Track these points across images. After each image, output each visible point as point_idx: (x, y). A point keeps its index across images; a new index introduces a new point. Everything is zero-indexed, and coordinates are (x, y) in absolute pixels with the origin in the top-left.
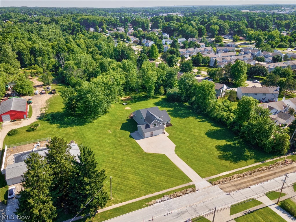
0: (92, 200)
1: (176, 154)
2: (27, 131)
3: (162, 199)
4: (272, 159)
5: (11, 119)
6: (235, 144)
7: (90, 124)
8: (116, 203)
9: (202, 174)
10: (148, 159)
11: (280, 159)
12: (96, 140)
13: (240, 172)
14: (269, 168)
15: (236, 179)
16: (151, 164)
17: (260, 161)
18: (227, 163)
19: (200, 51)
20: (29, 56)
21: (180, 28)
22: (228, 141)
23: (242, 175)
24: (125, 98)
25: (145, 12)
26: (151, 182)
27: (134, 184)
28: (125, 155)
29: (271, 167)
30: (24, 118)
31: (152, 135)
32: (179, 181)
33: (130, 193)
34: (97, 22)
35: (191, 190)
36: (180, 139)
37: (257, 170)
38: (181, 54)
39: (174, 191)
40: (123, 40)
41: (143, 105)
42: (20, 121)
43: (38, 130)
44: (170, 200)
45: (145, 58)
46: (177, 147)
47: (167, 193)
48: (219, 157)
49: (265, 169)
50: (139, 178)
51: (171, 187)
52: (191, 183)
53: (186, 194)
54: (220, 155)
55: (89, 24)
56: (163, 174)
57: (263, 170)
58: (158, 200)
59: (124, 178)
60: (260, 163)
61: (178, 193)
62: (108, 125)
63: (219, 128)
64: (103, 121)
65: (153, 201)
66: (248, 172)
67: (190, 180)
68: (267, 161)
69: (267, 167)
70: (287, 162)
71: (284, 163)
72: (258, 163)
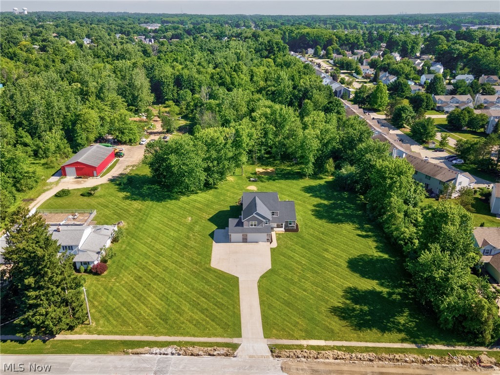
1: (259, 282)
2: (82, 195)
3: (163, 350)
4: (448, 345)
5: (77, 175)
6: (390, 294)
7: (173, 201)
8: (90, 332)
9: (269, 327)
10: (203, 278)
11: (468, 351)
12: (156, 229)
13: (349, 350)
14: (424, 363)
15: (332, 360)
16: (201, 287)
17: (414, 343)
18: (336, 324)
19: (485, 103)
20: (171, 87)
21: (471, 55)
22: (382, 285)
23: (348, 356)
24: (264, 170)
25: (437, 22)
26: (172, 318)
27: (145, 312)
28: (175, 262)
29: (431, 362)
30: (93, 176)
31: (245, 240)
32: (220, 330)
33: (124, 323)
34: (323, 40)
35: (223, 350)
36: (290, 258)
37: (391, 357)
38: (438, 105)
39: (193, 344)
40: (349, 71)
41: (283, 186)
42: (86, 180)
43: (97, 197)
44: (176, 356)
45: (337, 105)
46: (271, 272)
47: (179, 344)
48: (335, 311)
49: (413, 362)
50: (161, 305)
51: (194, 336)
52: (235, 341)
53: (210, 355)
54: (338, 307)
55: (308, 43)
56: (202, 311)
57: (406, 361)
58: (155, 350)
59: (140, 297)
60: (413, 346)
61: (196, 350)
62: (198, 208)
63: (386, 256)
64: (195, 201)
65: (147, 348)
66: (366, 355)
67: (239, 335)
68: (431, 347)
69: (421, 357)
70: (480, 361)
71: (473, 362)
72: (406, 345)
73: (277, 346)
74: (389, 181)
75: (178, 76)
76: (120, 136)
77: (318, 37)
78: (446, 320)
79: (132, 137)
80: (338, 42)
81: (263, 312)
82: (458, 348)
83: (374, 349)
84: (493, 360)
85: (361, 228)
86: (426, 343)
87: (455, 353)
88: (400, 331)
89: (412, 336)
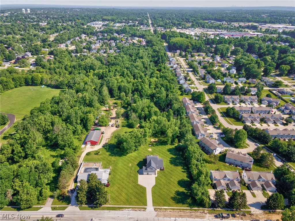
0: (98, 202)
1: (152, 189)
2: (95, 154)
3: (128, 209)
4: (198, 208)
5: (91, 144)
6: (187, 193)
7: (125, 156)
8: (110, 205)
9: (155, 203)
10: (137, 188)
11: (202, 209)
12: (121, 169)
13: (173, 209)
15: (169, 212)
16: (136, 191)
17: (190, 207)
18: (172, 202)
21: (248, 66)
22: (185, 190)
23: (173, 211)
24: (155, 140)
26: (129, 200)
27: (122, 199)
28: (128, 182)
29: (192, 212)
30: (96, 145)
31: (148, 174)
32: (142, 204)
33: (118, 202)
34: (184, 46)
35: (143, 210)
36: (161, 181)
37: (183, 211)
39: (135, 208)
41: (161, 149)
42: (94, 146)
43: (100, 155)
44: (132, 211)
46: (155, 186)
47: (132, 208)
48: (172, 198)
50: (126, 196)
51: (135, 206)
52: (146, 207)
53: (140, 211)
54: (173, 197)
56: (137, 198)
57: (187, 212)
58: (127, 209)
59: (120, 194)
60: (190, 208)
61: (136, 209)
62: (133, 160)
63: (189, 180)
64: (131, 156)
65: (124, 209)
66: (177, 211)
67: (146, 205)
68: (194, 208)
69: (190, 211)
70: (204, 212)
71: (202, 212)
72: (188, 208)
73: (156, 208)
74: (191, 155)
75: (120, 86)
76: (102, 124)
77: (182, 44)
78: (198, 202)
79: (106, 124)
80: (192, 47)
81: (153, 199)
82: (200, 209)
83: (180, 209)
84: (208, 212)
85: (183, 169)
86: (193, 207)
87: (199, 210)
88: (187, 204)
89: (190, 205)
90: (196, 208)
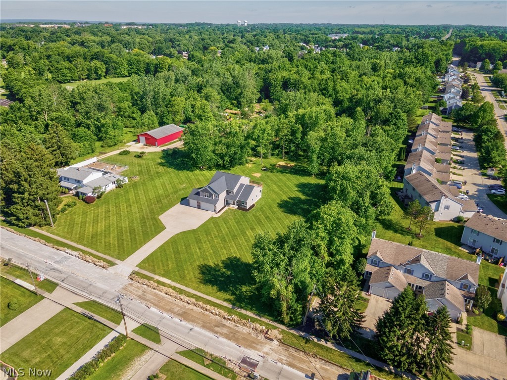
1: (177, 235)
2: (135, 156)
3: (73, 252)
4: (257, 314)
5: (146, 143)
7: (188, 172)
8: (48, 231)
9: (147, 261)
10: (145, 222)
12: (154, 186)
13: (181, 292)
14: (224, 318)
15: (162, 293)
16: (136, 227)
17: (234, 304)
18: (193, 274)
23: (175, 295)
24: (285, 164)
26: (99, 238)
27: (88, 231)
28: (140, 209)
29: (230, 320)
30: (155, 145)
31: (199, 207)
32: (115, 253)
33: (70, 232)
35: (104, 264)
36: (217, 226)
37: (204, 306)
39: (91, 255)
41: (284, 178)
42: (148, 147)
43: (142, 159)
44: (77, 258)
46: (193, 231)
47: (85, 252)
49: (217, 315)
50: (101, 229)
51: (98, 251)
52: (117, 262)
53: (94, 264)
54: (209, 266)
56: (120, 240)
57: (212, 313)
58: (69, 251)
59: (95, 222)
60: (230, 306)
61: (89, 258)
62: (199, 180)
64: (203, 175)
65: (66, 249)
66: (187, 299)
67: (123, 260)
68: (243, 311)
69: (226, 315)
70: (267, 333)
71: (261, 331)
72: (225, 304)
73: (137, 273)
77: (494, 50)
81: (155, 252)
82: (263, 319)
83: (198, 298)
84: (280, 337)
86: (241, 308)
87: (253, 320)
88: (233, 294)
90: (250, 314)
